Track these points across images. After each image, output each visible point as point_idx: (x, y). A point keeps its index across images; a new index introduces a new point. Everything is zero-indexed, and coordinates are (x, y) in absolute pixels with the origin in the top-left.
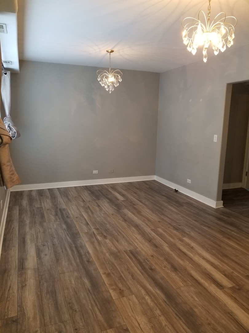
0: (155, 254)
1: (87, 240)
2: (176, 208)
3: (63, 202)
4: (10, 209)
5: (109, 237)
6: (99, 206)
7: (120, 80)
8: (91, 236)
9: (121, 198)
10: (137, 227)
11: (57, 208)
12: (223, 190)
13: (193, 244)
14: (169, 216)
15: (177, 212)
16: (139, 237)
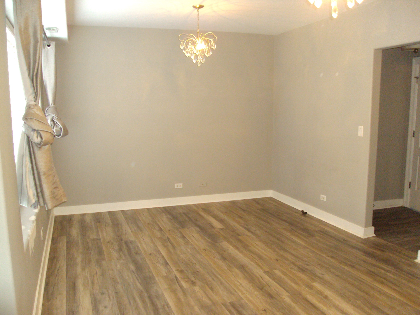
0: (268, 307)
1: (166, 286)
2: (303, 240)
3: (130, 232)
4: (54, 241)
5: (199, 283)
6: (184, 237)
7: (214, 47)
8: (172, 281)
9: (218, 225)
10: (242, 268)
11: (122, 240)
12: (374, 211)
13: (328, 292)
14: (293, 252)
15: (305, 245)
16: (245, 283)
